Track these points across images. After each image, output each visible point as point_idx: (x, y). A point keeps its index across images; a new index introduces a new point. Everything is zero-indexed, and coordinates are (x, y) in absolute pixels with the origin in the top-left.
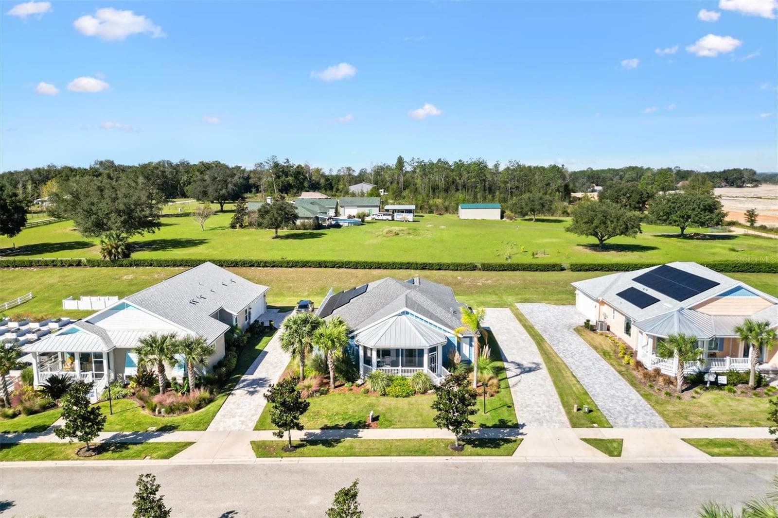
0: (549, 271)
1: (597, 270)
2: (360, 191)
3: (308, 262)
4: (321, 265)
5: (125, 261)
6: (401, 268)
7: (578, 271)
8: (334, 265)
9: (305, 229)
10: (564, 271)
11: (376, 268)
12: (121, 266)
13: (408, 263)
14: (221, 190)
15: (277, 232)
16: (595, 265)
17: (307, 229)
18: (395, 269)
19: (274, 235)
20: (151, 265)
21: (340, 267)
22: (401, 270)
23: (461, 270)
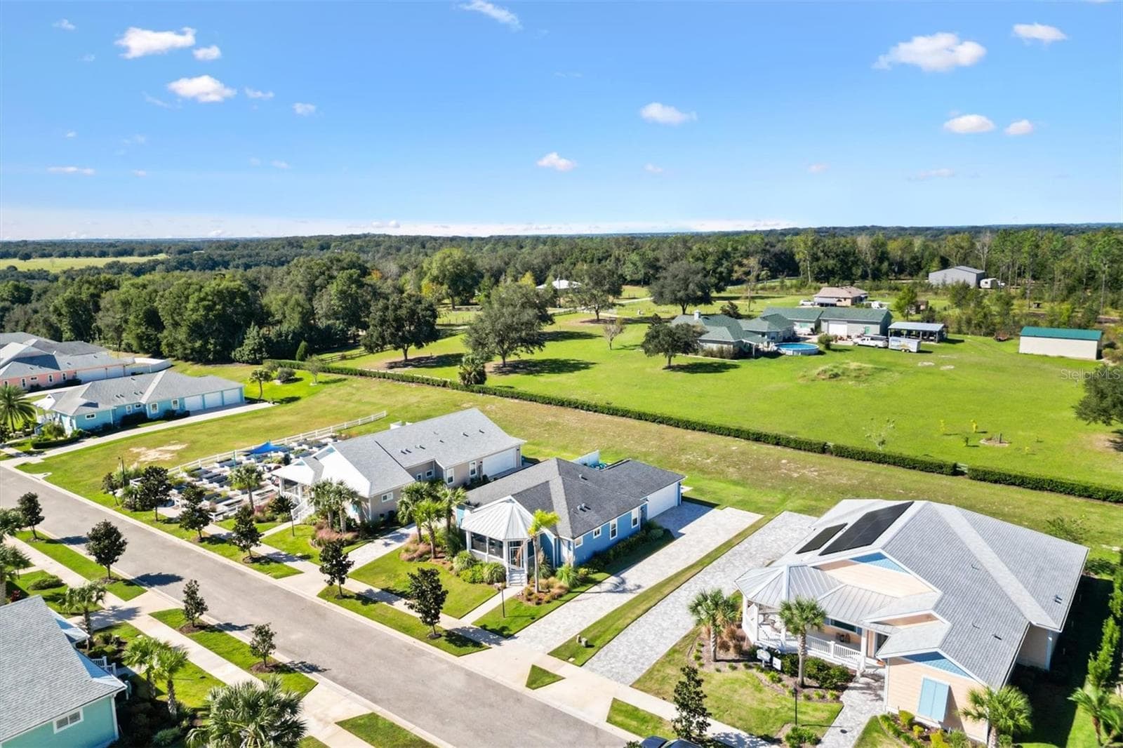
0: (933, 472)
1: (1013, 484)
2: (941, 282)
3: (628, 412)
4: (640, 416)
5: (476, 387)
6: (729, 435)
7: (981, 480)
8: (655, 419)
9: (721, 357)
10: (960, 477)
11: (700, 430)
12: (472, 391)
13: (737, 430)
14: (679, 291)
15: (670, 361)
16: (1010, 476)
17: (724, 358)
18: (721, 434)
19: (667, 365)
20: (495, 394)
21: (660, 422)
22: (729, 438)
23: (805, 450)
